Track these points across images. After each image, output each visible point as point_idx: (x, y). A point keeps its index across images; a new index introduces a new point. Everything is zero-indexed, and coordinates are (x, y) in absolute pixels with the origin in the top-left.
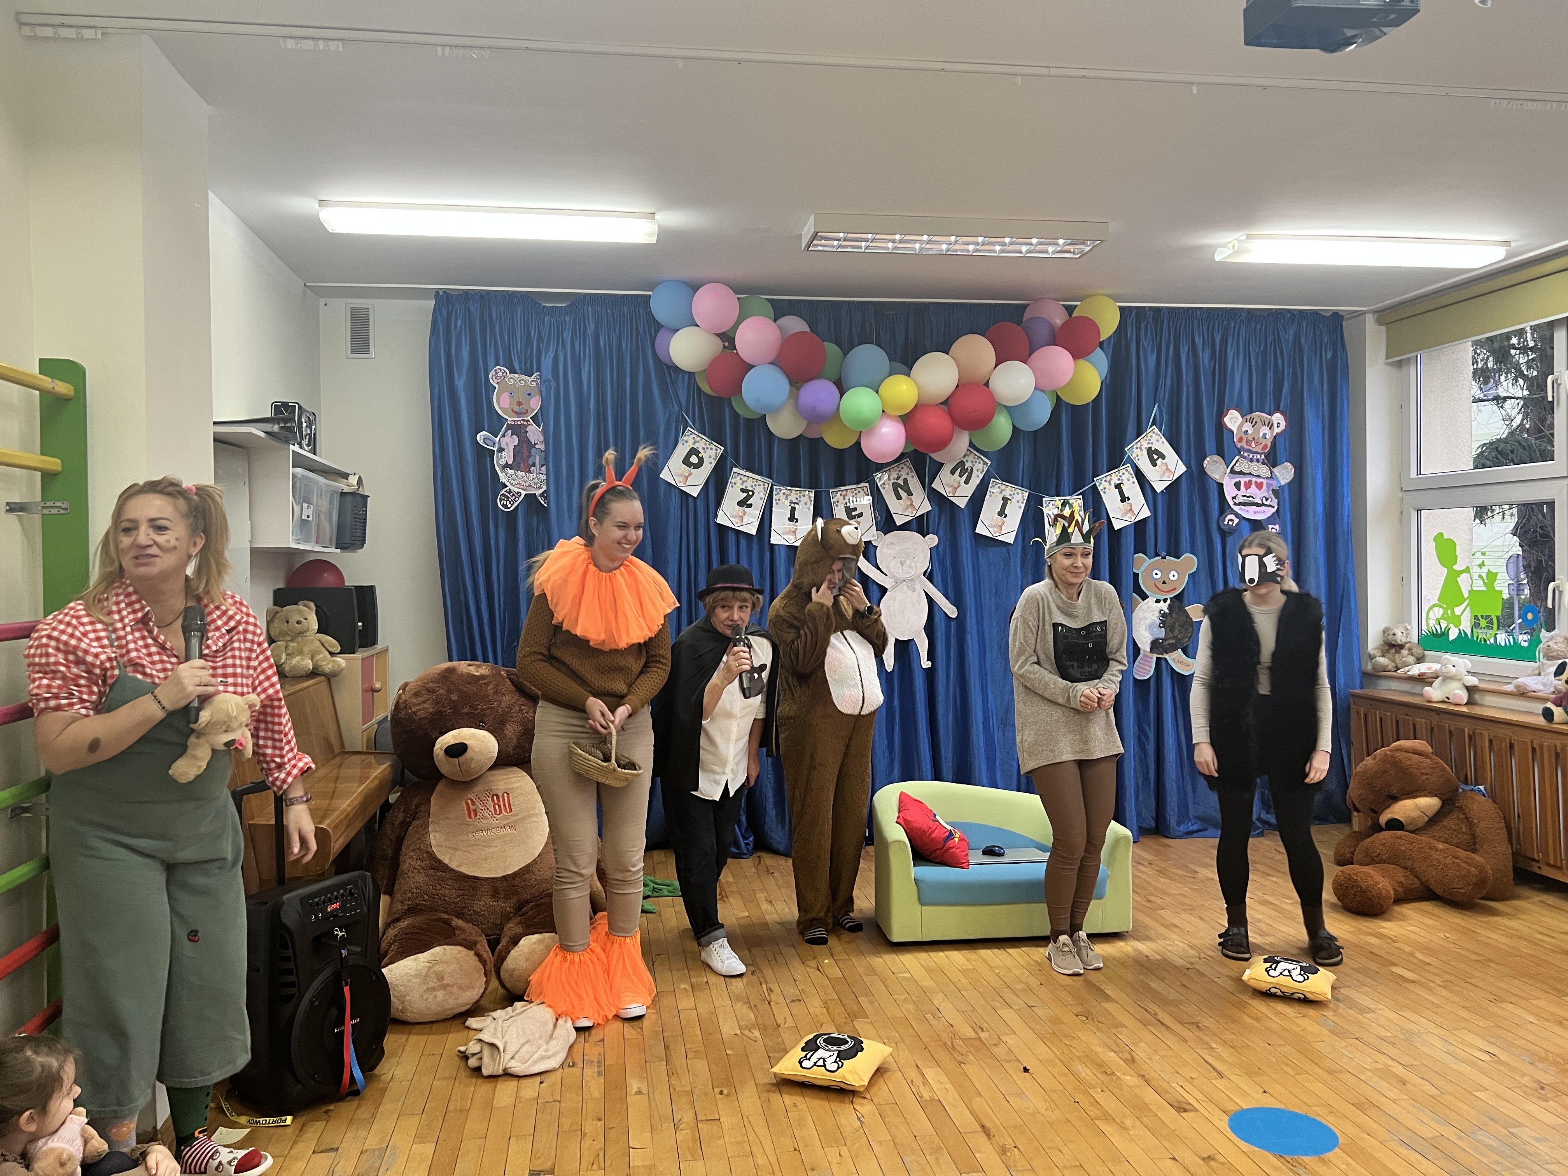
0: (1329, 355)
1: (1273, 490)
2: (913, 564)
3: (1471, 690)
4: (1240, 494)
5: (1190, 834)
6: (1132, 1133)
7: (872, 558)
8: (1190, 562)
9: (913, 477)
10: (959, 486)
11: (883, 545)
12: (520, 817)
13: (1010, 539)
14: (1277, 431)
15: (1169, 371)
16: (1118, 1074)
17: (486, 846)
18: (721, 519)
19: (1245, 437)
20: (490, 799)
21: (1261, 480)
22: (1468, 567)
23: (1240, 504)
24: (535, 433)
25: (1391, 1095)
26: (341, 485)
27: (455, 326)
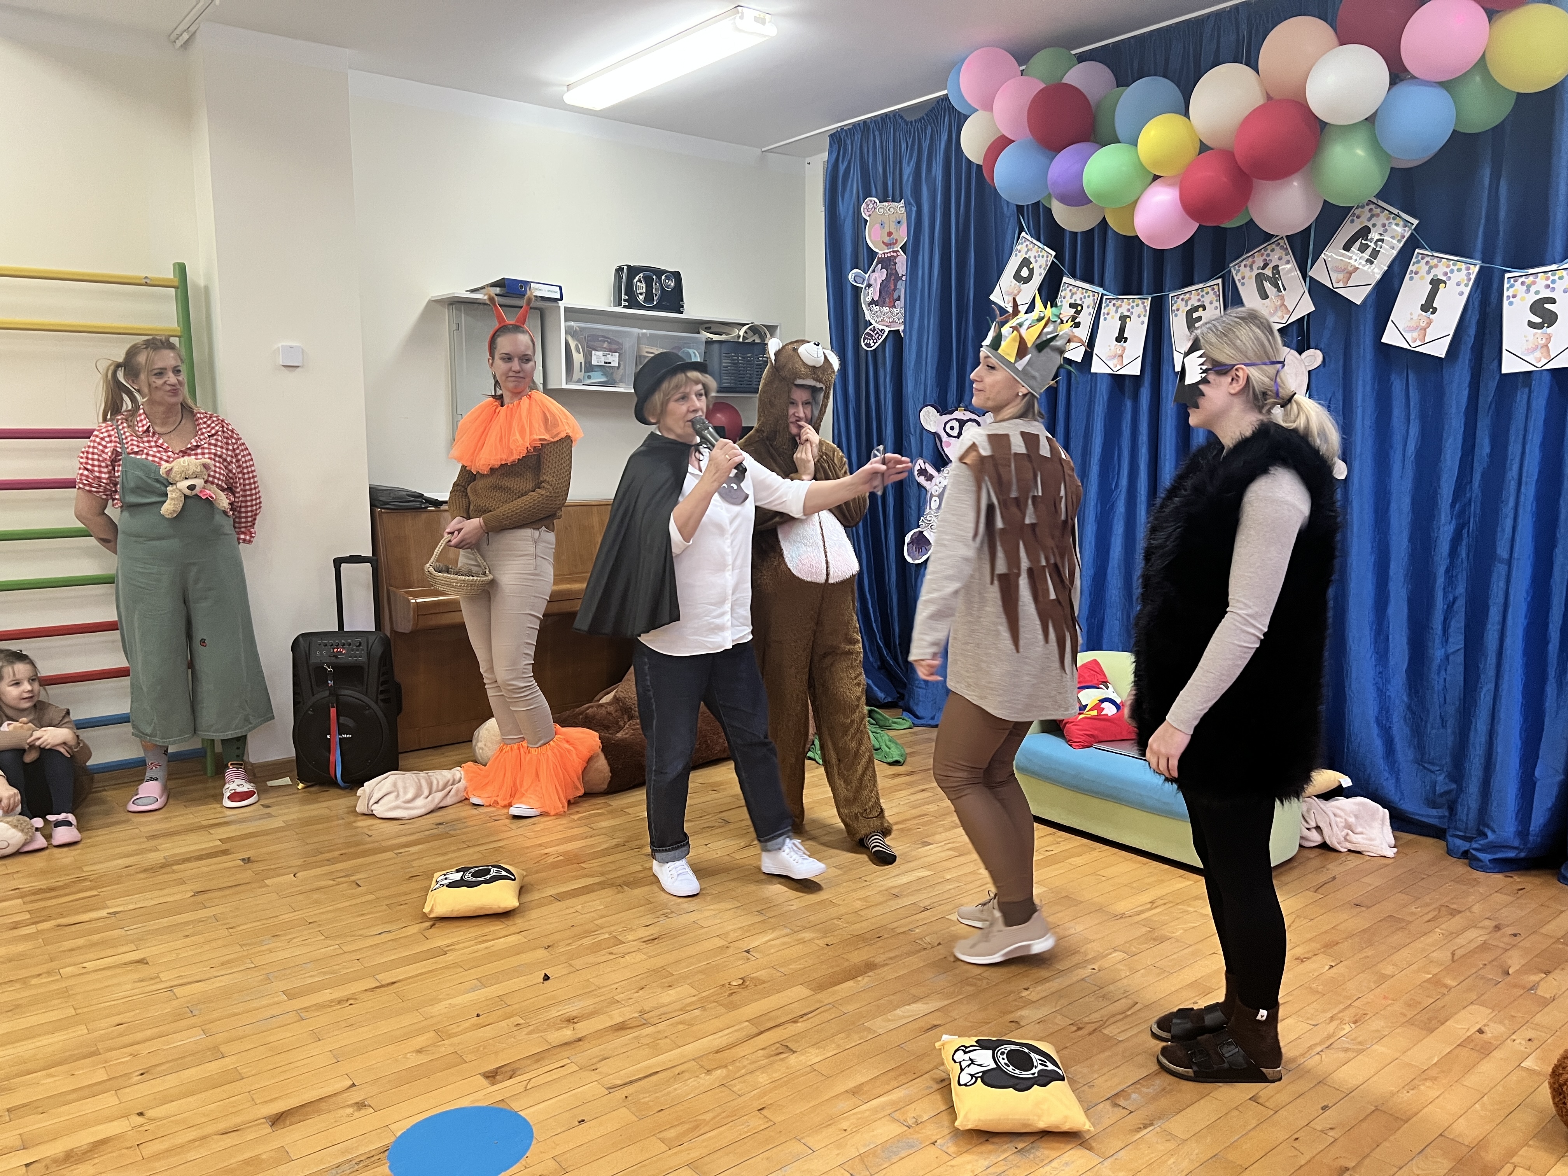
9: (1288, 262)
10: (1357, 269)
13: (1439, 350)
24: (902, 264)
26: (705, 335)
27: (843, 162)
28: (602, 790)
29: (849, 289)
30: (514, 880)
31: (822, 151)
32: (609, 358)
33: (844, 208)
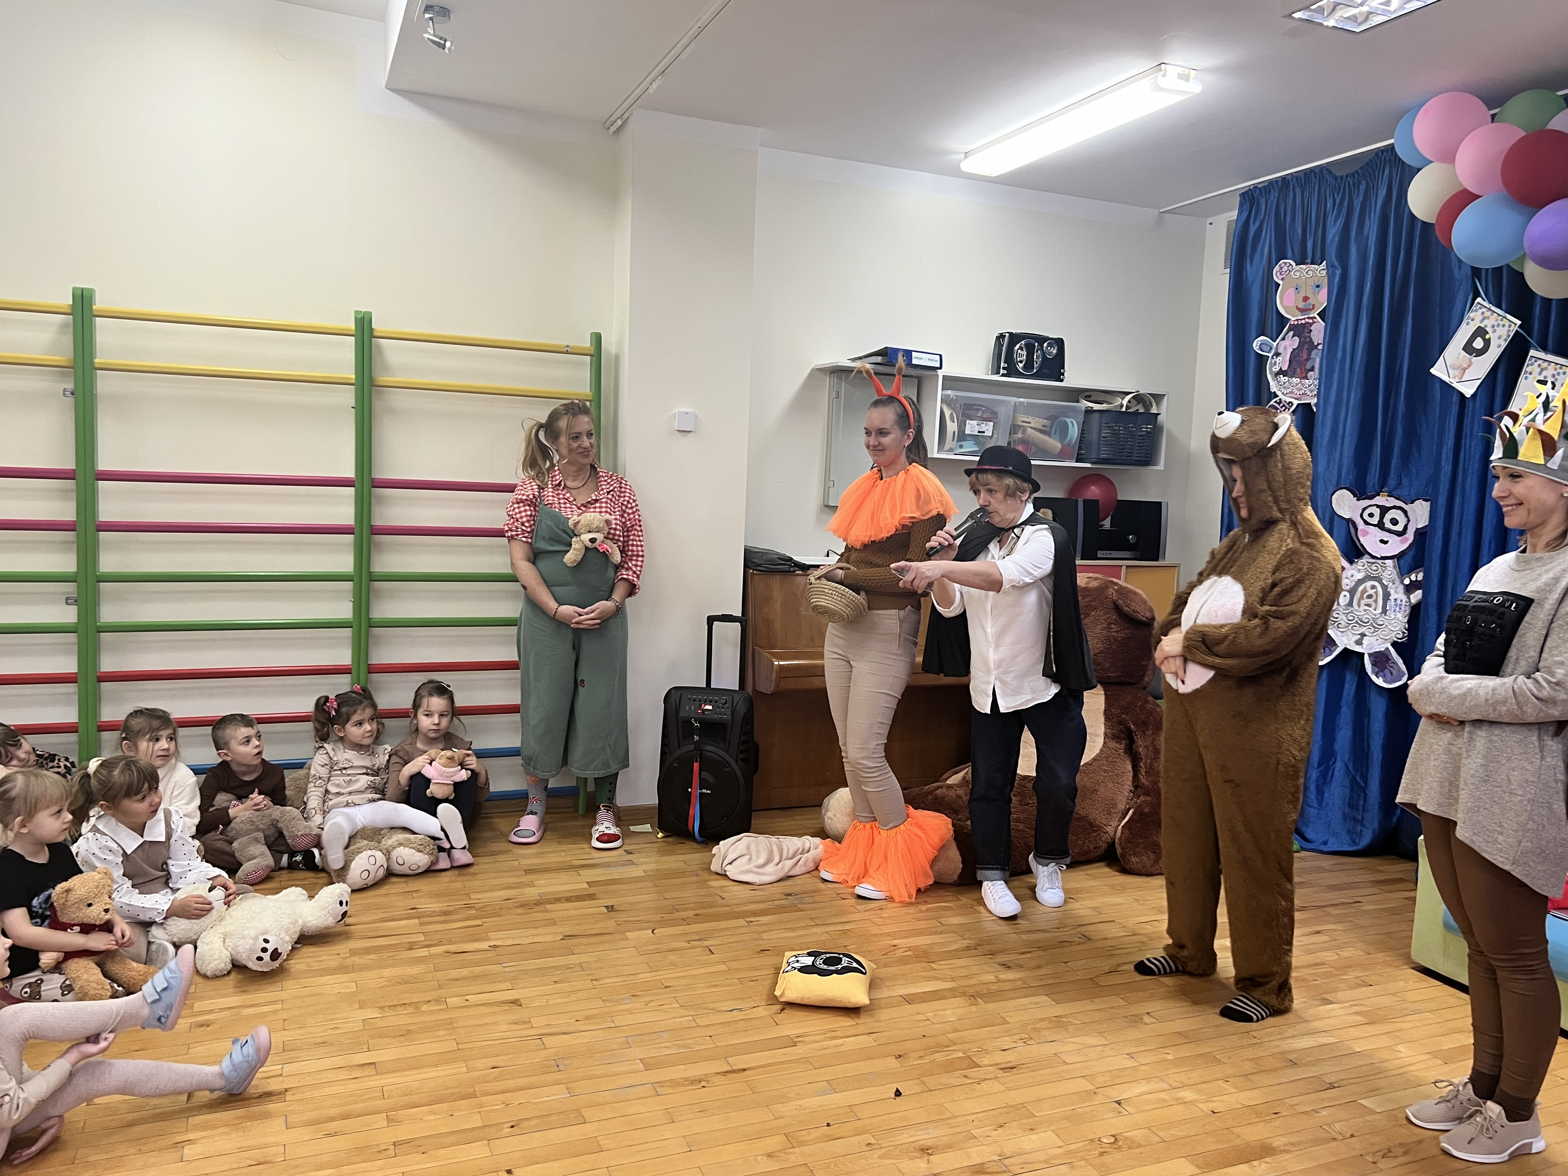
24: (1319, 332)
26: (1085, 404)
27: (1254, 223)
28: (951, 881)
29: (1252, 358)
30: (865, 974)
31: (1231, 209)
32: (983, 427)
33: (1253, 272)
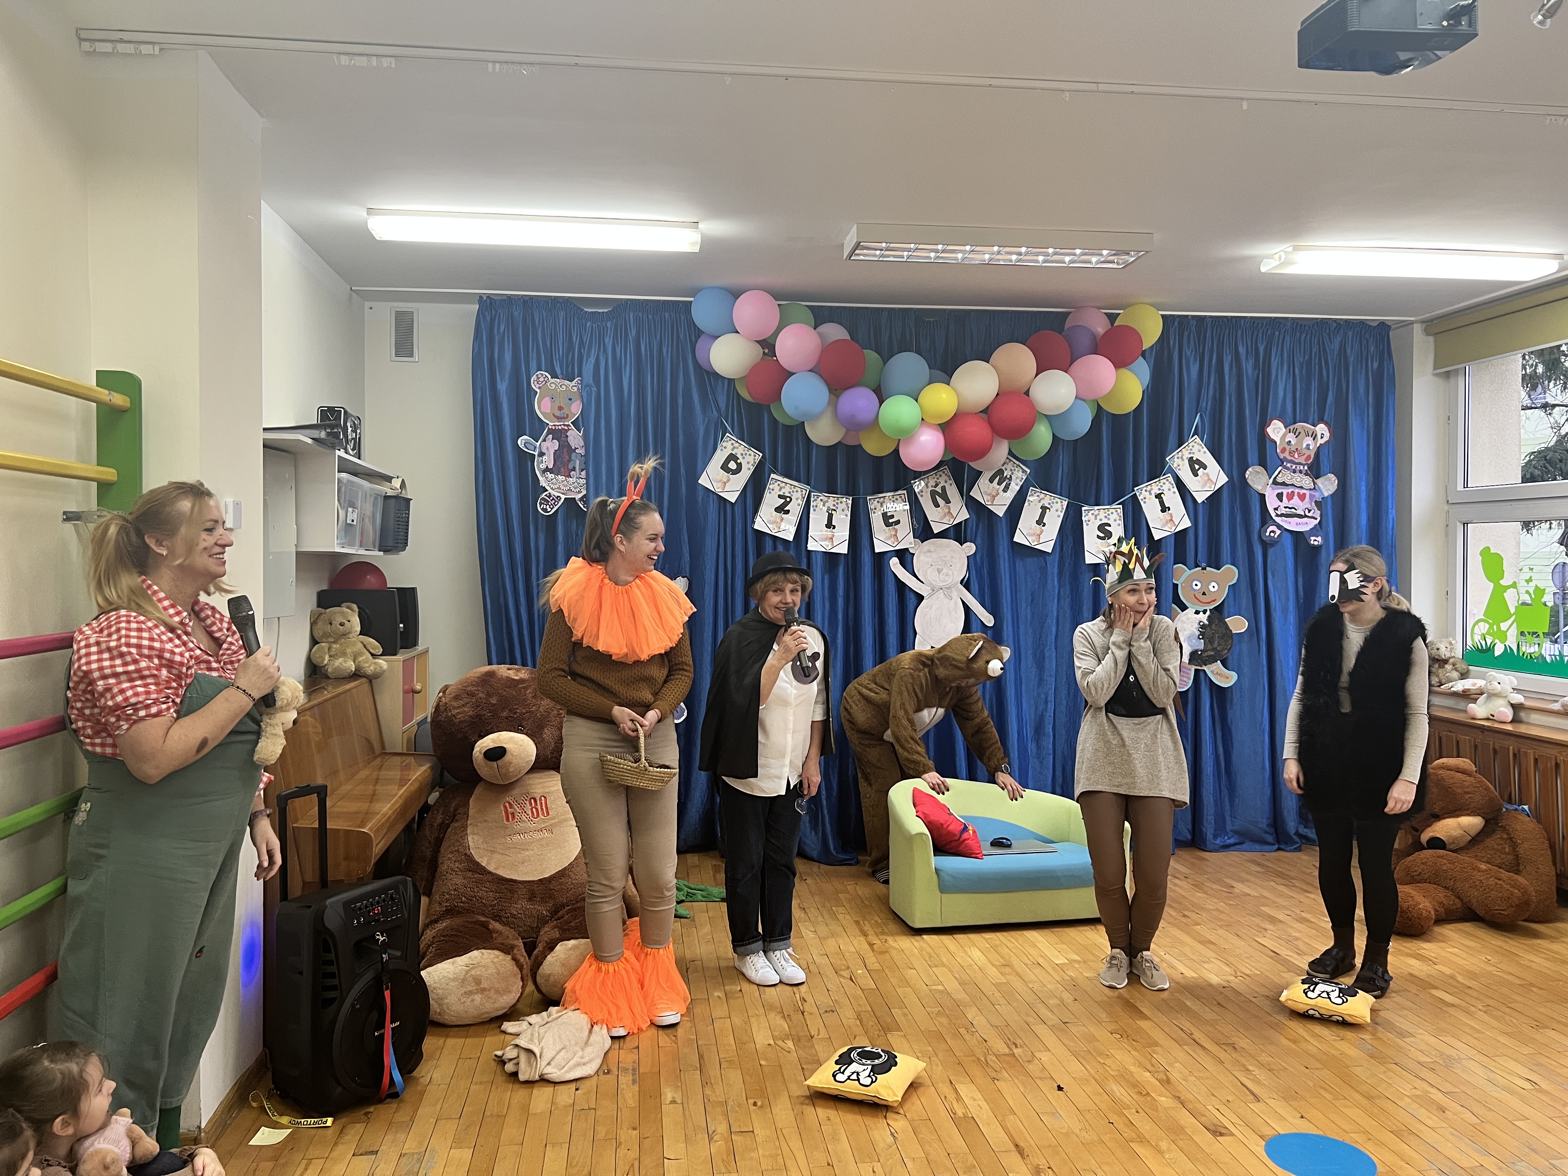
0: (1376, 365)
1: (1316, 502)
2: (950, 573)
3: (1516, 707)
4: (1282, 505)
5: (1226, 847)
6: (1167, 1156)
7: (909, 566)
8: (1230, 573)
9: (951, 485)
10: (998, 494)
11: (920, 552)
12: (557, 820)
13: (1048, 548)
14: (1320, 441)
15: (1212, 380)
16: (1153, 1095)
17: (523, 850)
18: (759, 525)
19: (1288, 448)
20: (527, 803)
21: (1304, 491)
22: (1515, 583)
23: (1282, 515)
24: (575, 438)
25: (1430, 1123)
26: (384, 489)
27: (498, 330)
33: (501, 375)
